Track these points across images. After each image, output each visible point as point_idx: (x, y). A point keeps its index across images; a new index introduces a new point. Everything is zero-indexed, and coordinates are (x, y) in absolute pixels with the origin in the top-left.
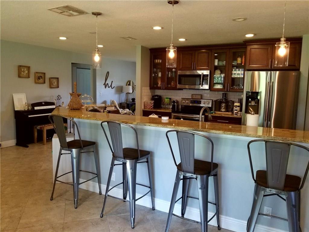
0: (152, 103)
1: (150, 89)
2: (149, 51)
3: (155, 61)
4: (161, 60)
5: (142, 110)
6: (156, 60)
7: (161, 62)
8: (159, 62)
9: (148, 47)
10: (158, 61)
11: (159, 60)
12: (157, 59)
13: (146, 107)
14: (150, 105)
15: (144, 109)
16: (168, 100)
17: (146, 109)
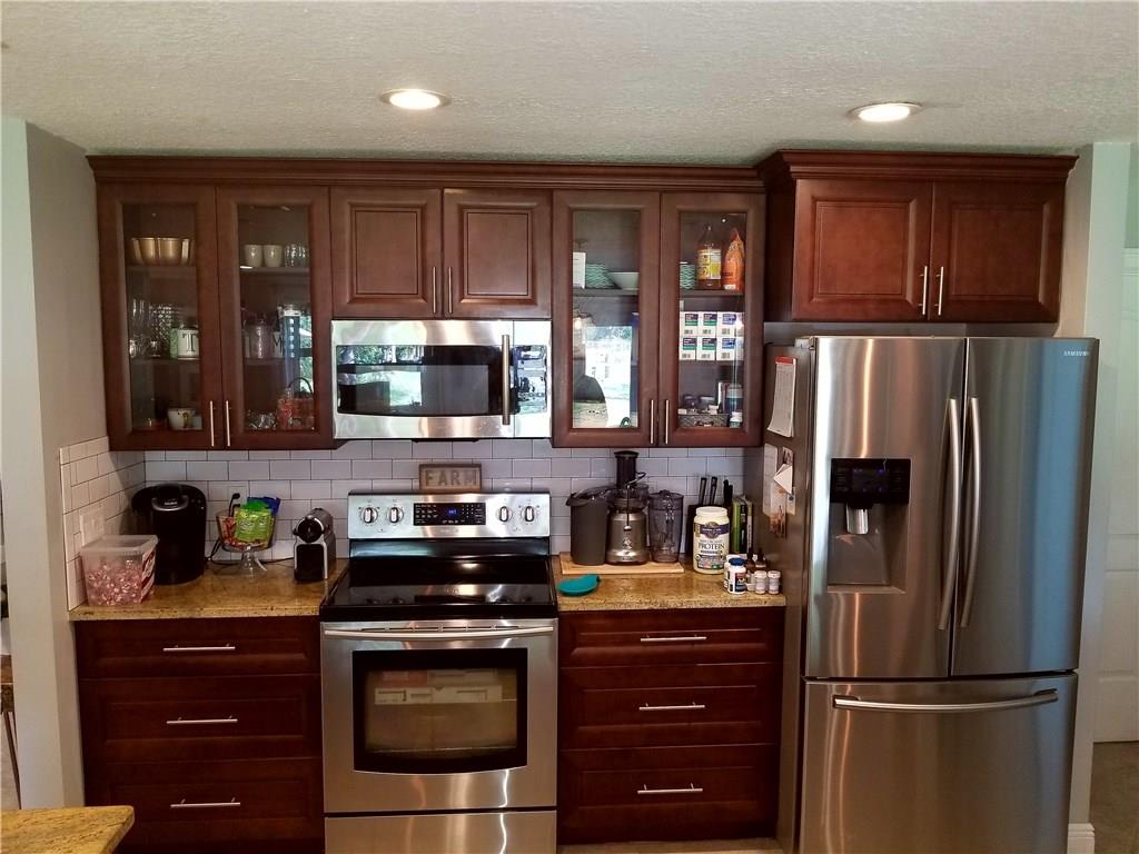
0: (144, 557)
1: (113, 448)
2: (88, 175)
3: (143, 249)
4: (186, 244)
5: (68, 618)
6: (150, 242)
7: (185, 253)
8: (171, 253)
9: (82, 142)
10: (164, 248)
11: (171, 243)
12: (160, 234)
13: (99, 592)
14: (137, 577)
15: (86, 613)
16: (261, 519)
17: (98, 606)
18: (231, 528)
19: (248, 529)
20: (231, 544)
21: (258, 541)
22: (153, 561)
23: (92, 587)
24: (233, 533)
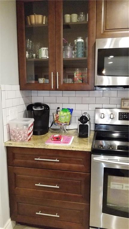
0: (29, 125)
1: (21, 89)
3: (31, 20)
4: (45, 17)
5: (4, 145)
6: (33, 17)
8: (40, 21)
13: (14, 137)
14: (27, 132)
15: (9, 144)
16: (67, 115)
17: (14, 141)
18: (57, 118)
19: (63, 118)
20: (57, 123)
21: (66, 122)
22: (32, 127)
23: (12, 135)
24: (58, 119)
